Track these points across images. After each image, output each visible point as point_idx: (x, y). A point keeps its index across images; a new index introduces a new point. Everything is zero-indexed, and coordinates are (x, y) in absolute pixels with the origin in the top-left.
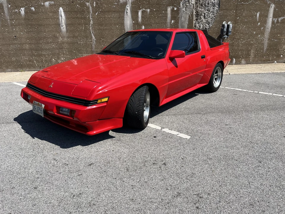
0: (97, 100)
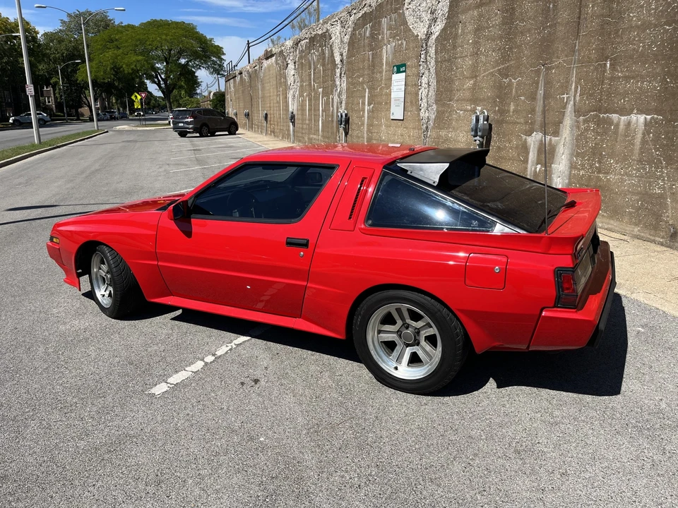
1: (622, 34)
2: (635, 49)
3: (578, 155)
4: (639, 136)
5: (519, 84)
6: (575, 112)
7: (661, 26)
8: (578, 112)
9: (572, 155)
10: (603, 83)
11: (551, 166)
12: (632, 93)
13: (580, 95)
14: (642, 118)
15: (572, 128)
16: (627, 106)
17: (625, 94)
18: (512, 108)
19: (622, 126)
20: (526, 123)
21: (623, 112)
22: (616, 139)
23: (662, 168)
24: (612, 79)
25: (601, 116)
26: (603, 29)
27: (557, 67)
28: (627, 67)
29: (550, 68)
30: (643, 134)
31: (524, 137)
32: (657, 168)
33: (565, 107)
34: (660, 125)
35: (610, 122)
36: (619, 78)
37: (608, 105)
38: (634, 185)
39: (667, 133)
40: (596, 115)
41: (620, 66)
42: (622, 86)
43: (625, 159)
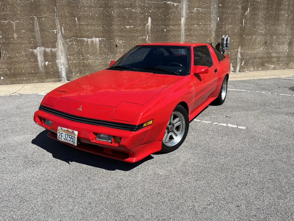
0: (143, 124)
1: (80, 8)
2: (88, 14)
3: (70, 55)
4: (98, 46)
5: (17, 24)
6: (63, 37)
7: (98, 8)
8: (65, 37)
9: (67, 55)
10: (75, 26)
11: (55, 62)
12: (91, 30)
13: (64, 31)
14: (97, 39)
15: (63, 44)
16: (90, 35)
17: (88, 31)
18: (15, 36)
19: (89, 42)
20: (30, 43)
21: (88, 37)
22: (88, 47)
23: (110, 55)
24: (80, 25)
25: (78, 39)
26: (70, 4)
27: (46, 17)
28: (86, 21)
29: (41, 18)
30: (99, 45)
31: (31, 50)
32: (108, 55)
33: (56, 35)
34: (105, 41)
35: (84, 41)
36: (83, 25)
37: (81, 35)
38: (100, 62)
39: (108, 44)
40: (76, 39)
41: (82, 20)
42: (85, 28)
43: (94, 54)
